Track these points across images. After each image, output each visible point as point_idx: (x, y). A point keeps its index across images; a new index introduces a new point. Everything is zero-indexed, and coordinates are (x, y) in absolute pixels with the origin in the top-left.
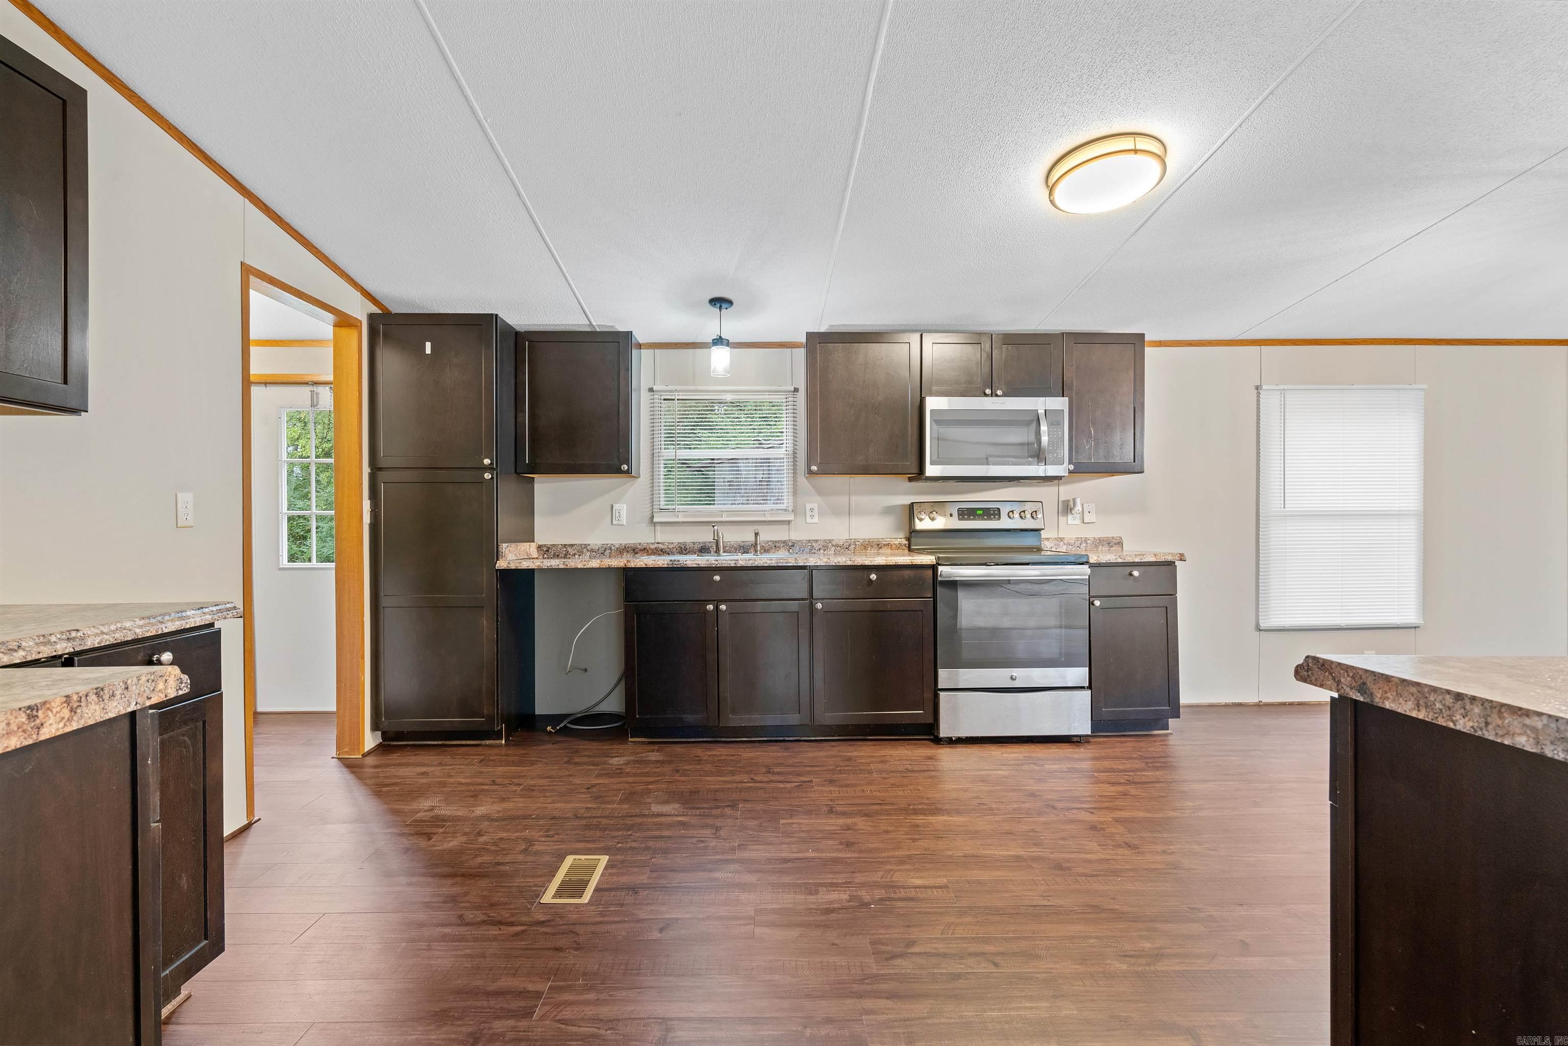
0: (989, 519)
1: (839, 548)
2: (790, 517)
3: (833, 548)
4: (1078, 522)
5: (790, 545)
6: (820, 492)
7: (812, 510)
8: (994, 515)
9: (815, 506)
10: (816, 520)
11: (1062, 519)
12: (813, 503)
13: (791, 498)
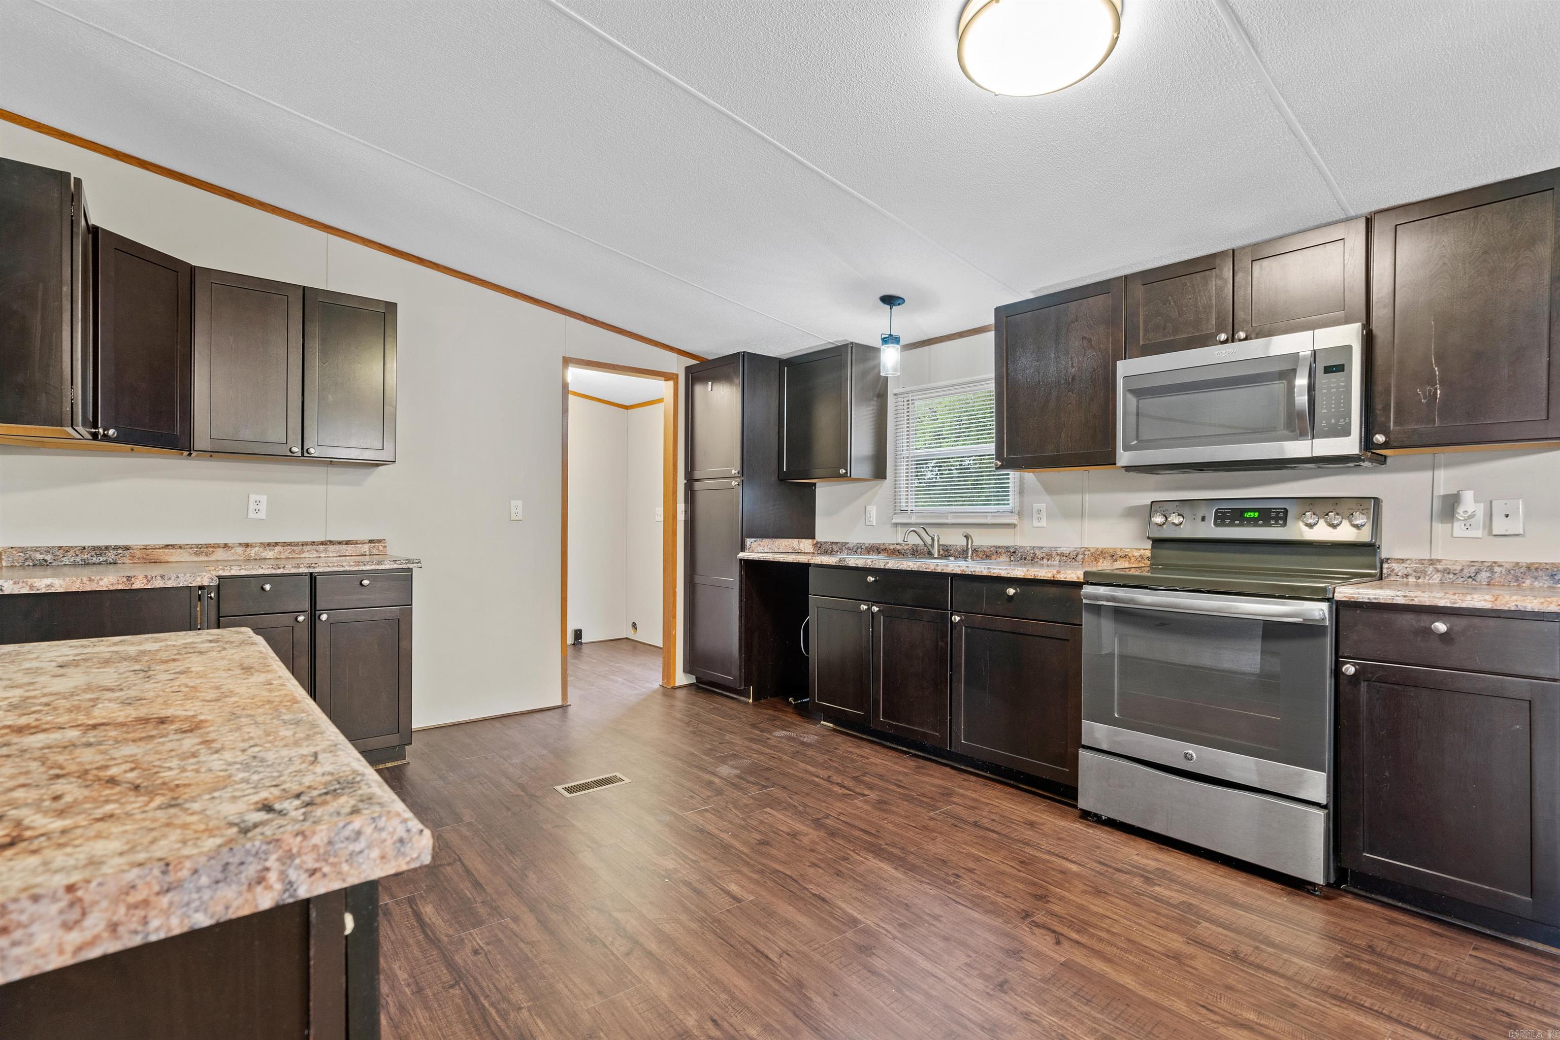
0: (1267, 524)
1: (1064, 558)
2: (1014, 520)
3: (1058, 558)
4: (1479, 533)
5: (1013, 553)
6: (1050, 489)
7: (1039, 511)
8: (1277, 519)
9: (1043, 506)
10: (1044, 523)
11: (1440, 528)
12: (1042, 503)
13: (1017, 496)
